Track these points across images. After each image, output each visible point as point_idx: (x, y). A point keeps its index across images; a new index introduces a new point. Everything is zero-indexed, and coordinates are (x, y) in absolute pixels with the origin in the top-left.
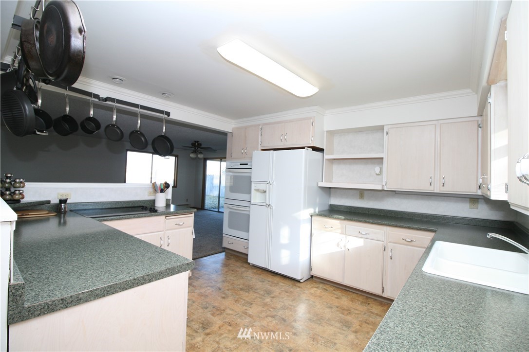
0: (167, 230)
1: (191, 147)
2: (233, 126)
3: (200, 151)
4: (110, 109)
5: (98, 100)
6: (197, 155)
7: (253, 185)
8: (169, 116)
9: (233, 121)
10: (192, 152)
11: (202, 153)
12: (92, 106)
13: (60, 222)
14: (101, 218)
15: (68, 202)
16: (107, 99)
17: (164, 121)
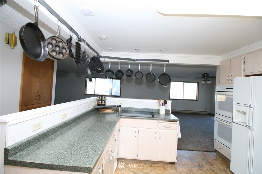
0: (159, 129)
1: (202, 77)
2: (221, 60)
3: (208, 80)
4: (137, 64)
5: (133, 61)
6: (206, 82)
7: (234, 107)
8: (168, 62)
9: (220, 57)
10: (203, 80)
11: (210, 80)
12: (130, 64)
13: (117, 115)
14: (125, 117)
15: (121, 106)
16: (137, 60)
17: (165, 66)
